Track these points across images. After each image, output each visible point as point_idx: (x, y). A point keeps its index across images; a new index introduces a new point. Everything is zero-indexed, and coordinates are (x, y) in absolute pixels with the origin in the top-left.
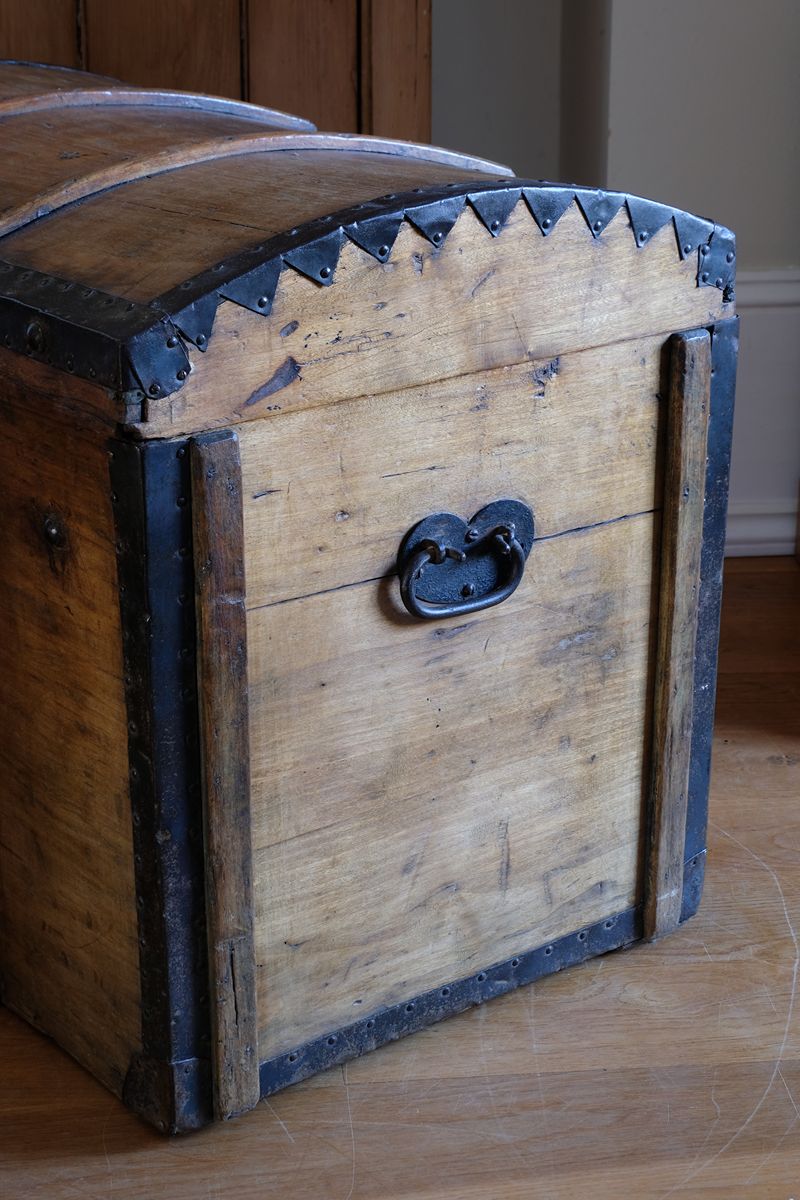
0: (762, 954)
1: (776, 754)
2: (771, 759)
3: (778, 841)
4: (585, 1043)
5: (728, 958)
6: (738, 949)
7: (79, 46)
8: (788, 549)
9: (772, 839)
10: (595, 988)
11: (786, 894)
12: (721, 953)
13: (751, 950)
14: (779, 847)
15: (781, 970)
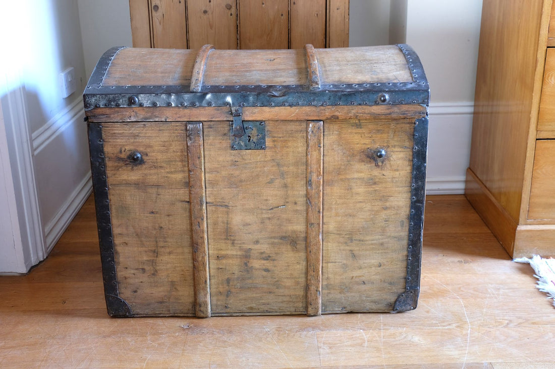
0: (458, 327)
1: (460, 260)
2: (459, 261)
3: (462, 289)
4: (400, 355)
5: (446, 328)
6: (450, 325)
7: (237, 31)
8: (462, 192)
9: (460, 288)
10: (403, 337)
11: (465, 307)
12: (444, 326)
13: (454, 325)
14: (462, 291)
15: (464, 332)
